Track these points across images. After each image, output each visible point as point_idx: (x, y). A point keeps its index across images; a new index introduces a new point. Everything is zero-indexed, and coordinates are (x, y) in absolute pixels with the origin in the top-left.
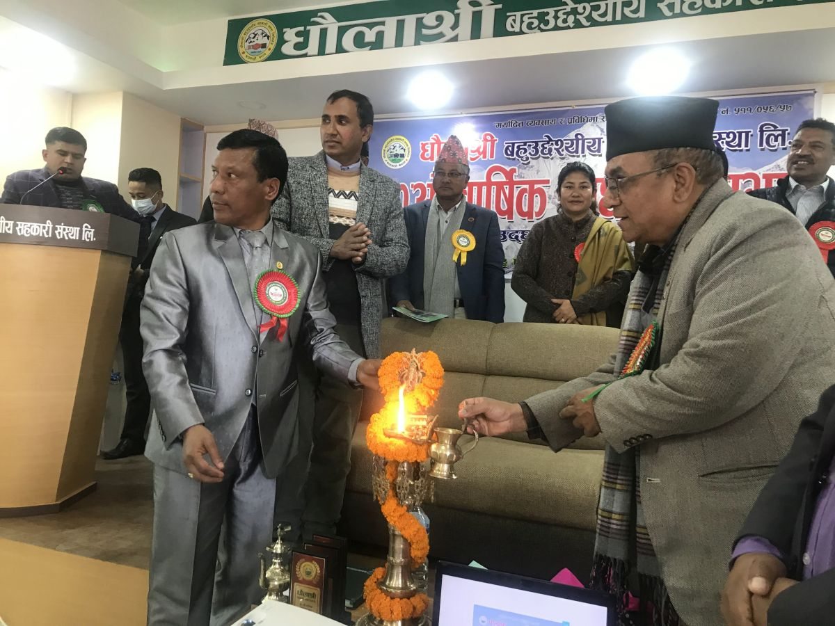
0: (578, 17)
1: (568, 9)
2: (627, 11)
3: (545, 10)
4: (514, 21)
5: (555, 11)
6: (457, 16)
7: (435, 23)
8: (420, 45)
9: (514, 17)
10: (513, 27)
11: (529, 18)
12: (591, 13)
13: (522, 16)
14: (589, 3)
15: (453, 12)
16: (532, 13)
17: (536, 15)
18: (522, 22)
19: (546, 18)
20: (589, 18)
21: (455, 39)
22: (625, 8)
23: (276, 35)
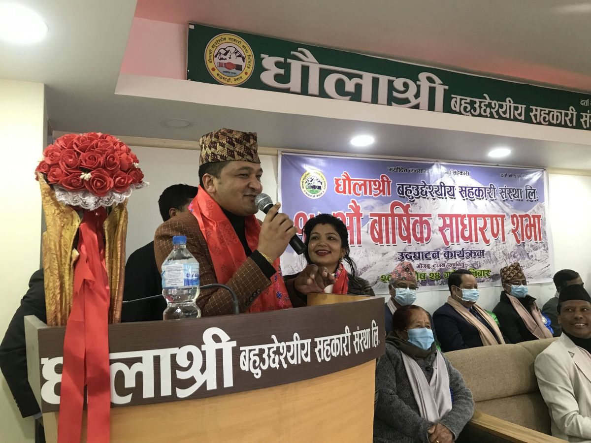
0: (492, 110)
1: (487, 103)
2: (516, 113)
3: (475, 99)
4: (456, 102)
5: (480, 102)
6: (419, 87)
7: (402, 89)
8: (391, 105)
9: (455, 99)
10: (455, 107)
11: (465, 103)
12: (498, 110)
13: (461, 100)
14: (498, 101)
15: (416, 83)
16: (466, 100)
17: (468, 101)
18: (461, 105)
19: (475, 105)
20: (497, 112)
21: (417, 107)
22: (515, 111)
23: (252, 58)
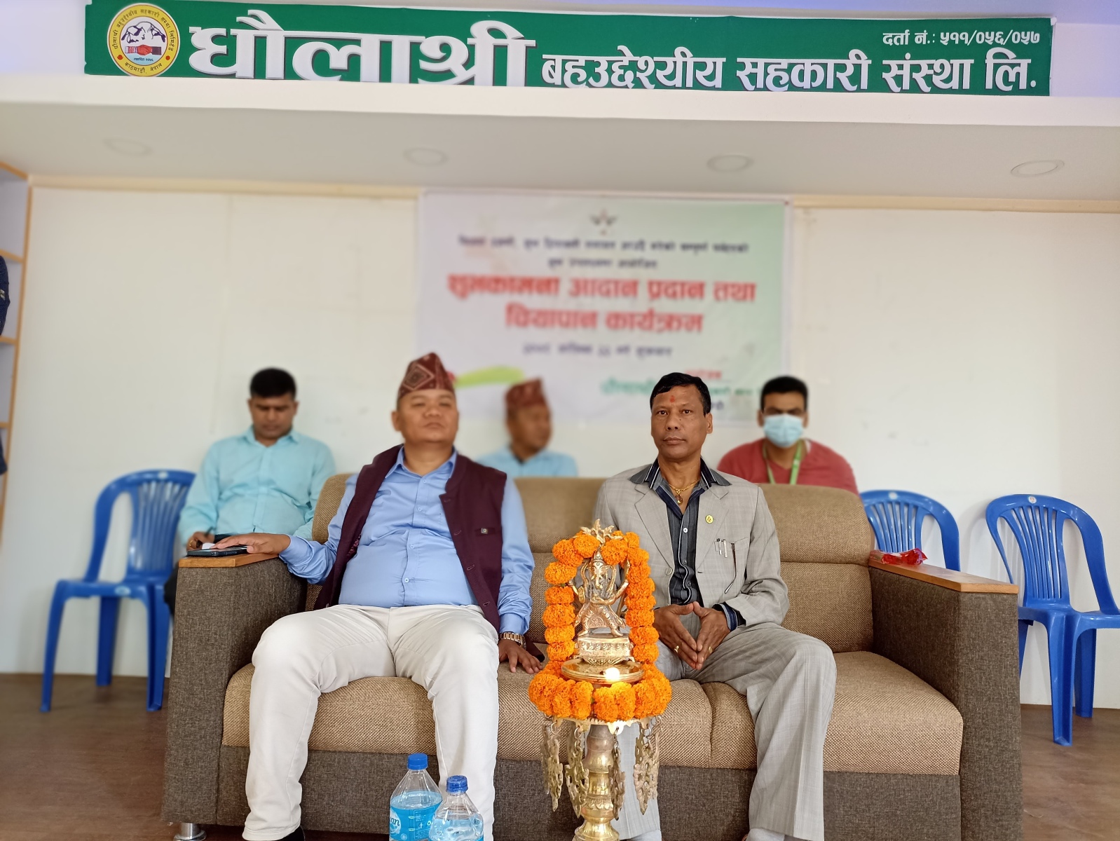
0: (638, 74)
1: (626, 63)
2: (700, 75)
3: (595, 59)
4: (553, 67)
5: (608, 61)
6: (471, 49)
7: (438, 54)
8: (417, 83)
9: (552, 62)
10: (551, 76)
11: (574, 67)
12: (655, 72)
13: (564, 62)
14: (652, 57)
15: (465, 42)
16: (577, 61)
17: (584, 64)
18: (564, 71)
19: (597, 70)
20: (653, 79)
21: (469, 82)
22: (698, 71)
23: (177, 35)
